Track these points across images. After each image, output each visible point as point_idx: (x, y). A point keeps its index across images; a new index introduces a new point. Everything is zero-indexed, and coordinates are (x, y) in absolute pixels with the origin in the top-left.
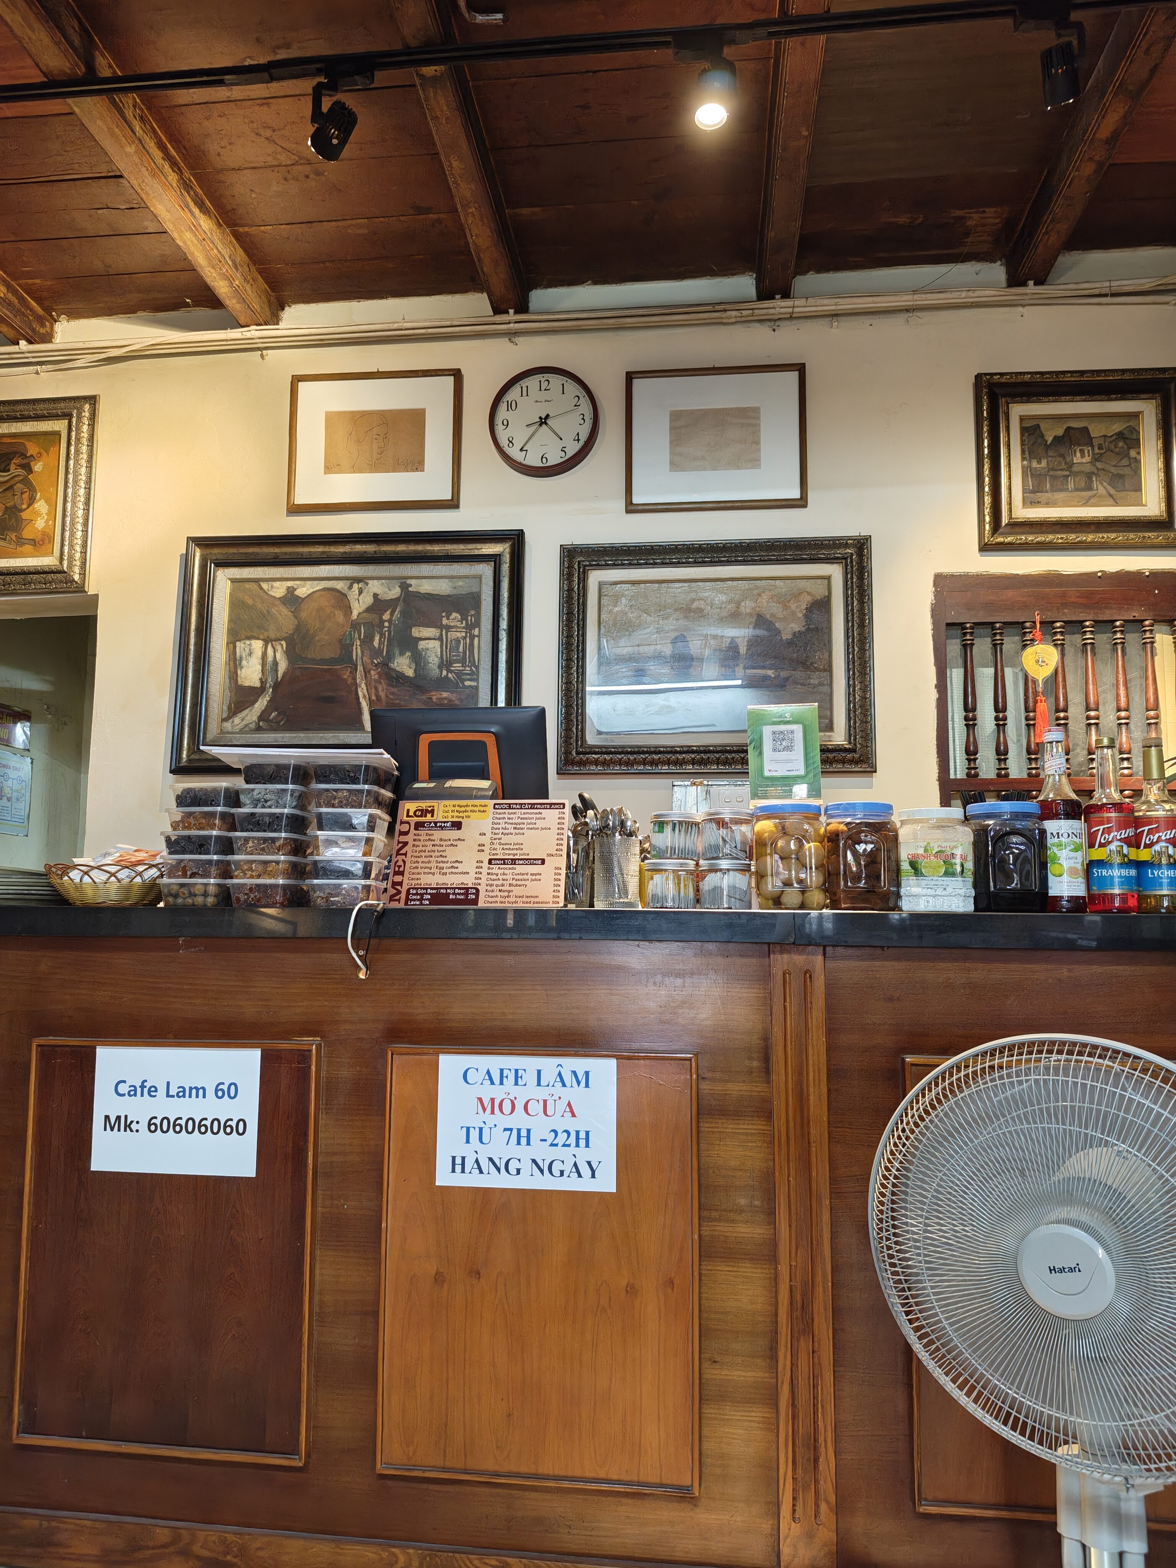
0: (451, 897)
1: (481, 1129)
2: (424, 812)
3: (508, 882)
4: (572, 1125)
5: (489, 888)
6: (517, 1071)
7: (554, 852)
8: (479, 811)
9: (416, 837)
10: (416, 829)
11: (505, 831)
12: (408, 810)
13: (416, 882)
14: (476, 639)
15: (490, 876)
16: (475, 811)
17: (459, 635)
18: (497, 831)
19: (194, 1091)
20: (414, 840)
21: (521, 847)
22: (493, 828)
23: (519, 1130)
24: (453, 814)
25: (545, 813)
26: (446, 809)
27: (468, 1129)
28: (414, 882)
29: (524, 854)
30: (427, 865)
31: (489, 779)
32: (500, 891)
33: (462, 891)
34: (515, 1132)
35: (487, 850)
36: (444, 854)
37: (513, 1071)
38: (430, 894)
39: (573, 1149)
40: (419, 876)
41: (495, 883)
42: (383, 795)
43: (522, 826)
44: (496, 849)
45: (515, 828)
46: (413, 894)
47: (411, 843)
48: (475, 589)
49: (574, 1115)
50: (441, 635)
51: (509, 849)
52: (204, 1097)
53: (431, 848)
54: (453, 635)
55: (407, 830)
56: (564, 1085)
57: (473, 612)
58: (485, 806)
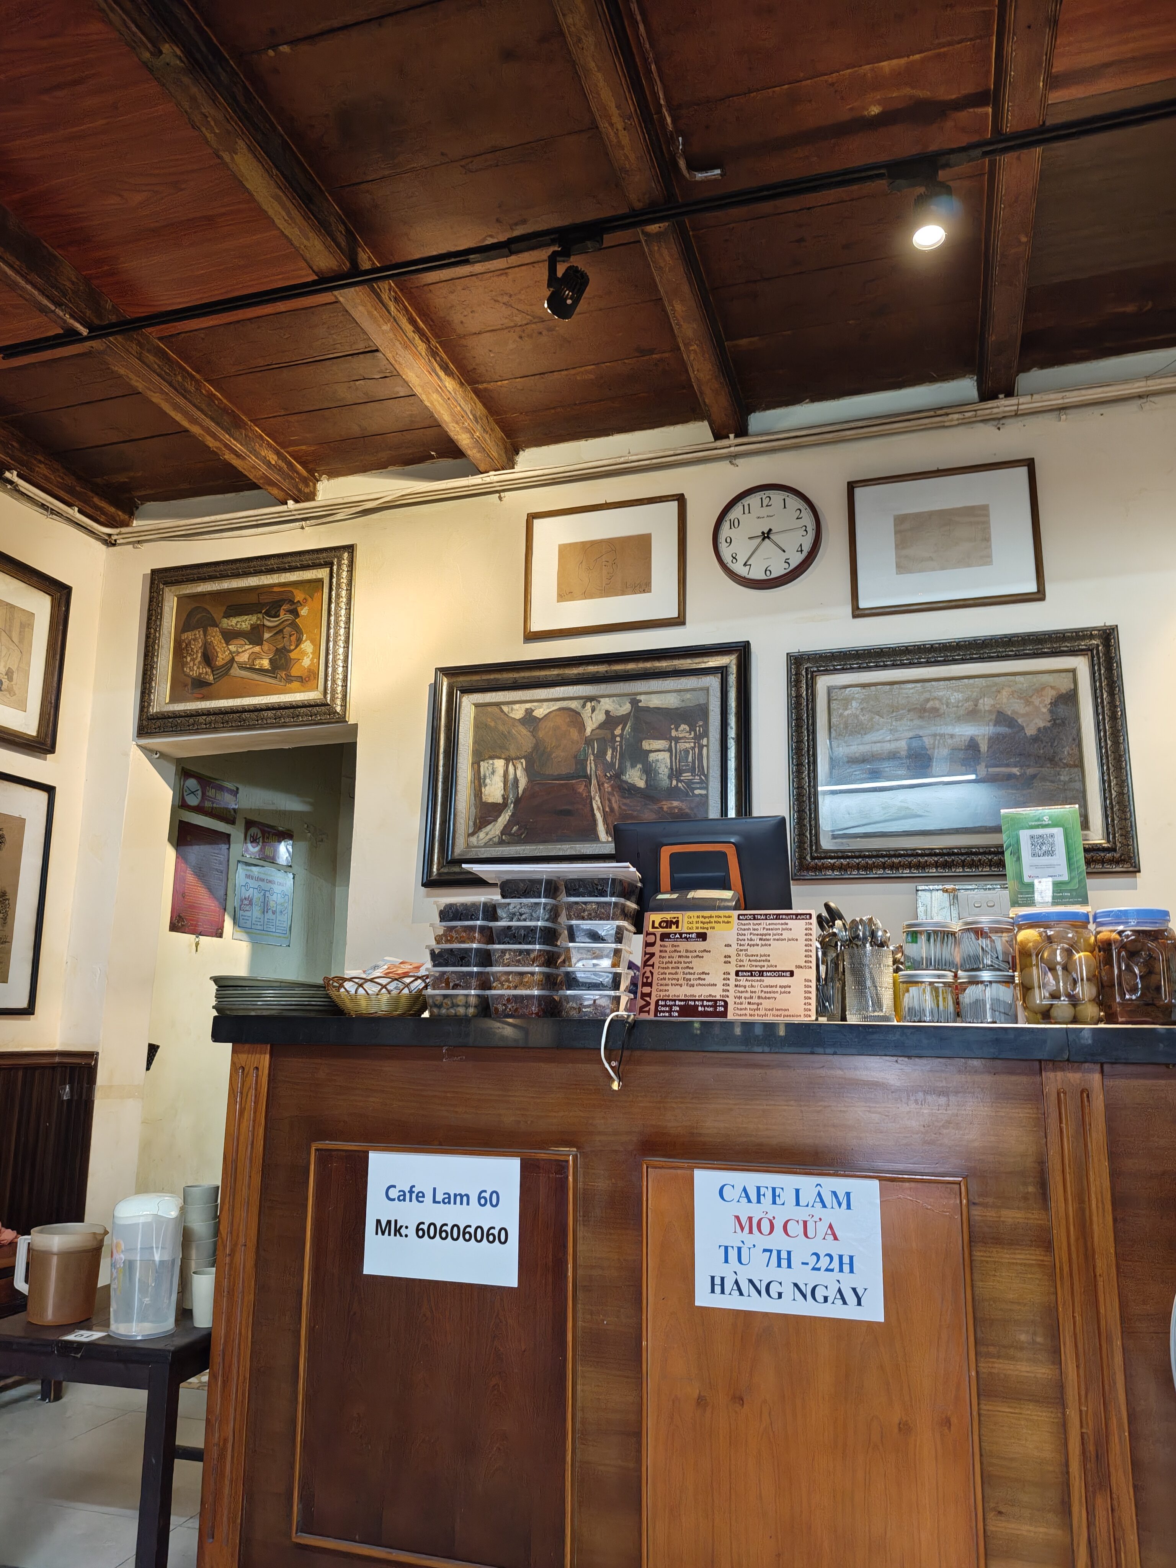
0: (700, 1009)
1: (739, 1249)
2: (669, 924)
3: (757, 995)
4: (835, 1249)
5: (737, 1001)
6: (774, 1189)
7: (803, 964)
8: (724, 922)
9: (662, 949)
10: (662, 940)
11: (750, 943)
12: (653, 922)
13: (664, 993)
14: (705, 749)
15: (737, 988)
16: (719, 922)
17: (687, 745)
18: (742, 943)
19: (458, 1198)
20: (661, 951)
21: (768, 958)
22: (738, 940)
23: (779, 1252)
24: (697, 925)
25: (791, 923)
26: (690, 920)
27: (726, 1248)
28: (662, 994)
29: (771, 966)
30: (674, 976)
31: (730, 889)
32: (749, 1003)
33: (710, 1003)
34: (775, 1253)
35: (734, 963)
36: (690, 965)
37: (770, 1190)
38: (679, 1006)
39: (836, 1274)
40: (666, 988)
41: (743, 995)
42: (628, 906)
43: (768, 937)
44: (742, 961)
45: (761, 939)
46: (662, 1006)
47: (657, 954)
48: (702, 701)
49: (836, 1238)
50: (671, 746)
51: (756, 961)
52: (468, 1204)
53: (677, 959)
54: (682, 746)
55: (653, 941)
56: (824, 1206)
57: (701, 723)
58: (729, 917)
